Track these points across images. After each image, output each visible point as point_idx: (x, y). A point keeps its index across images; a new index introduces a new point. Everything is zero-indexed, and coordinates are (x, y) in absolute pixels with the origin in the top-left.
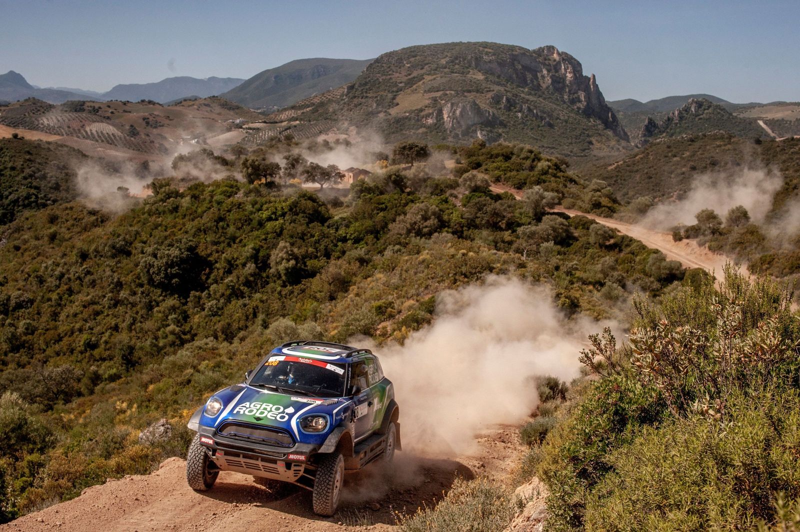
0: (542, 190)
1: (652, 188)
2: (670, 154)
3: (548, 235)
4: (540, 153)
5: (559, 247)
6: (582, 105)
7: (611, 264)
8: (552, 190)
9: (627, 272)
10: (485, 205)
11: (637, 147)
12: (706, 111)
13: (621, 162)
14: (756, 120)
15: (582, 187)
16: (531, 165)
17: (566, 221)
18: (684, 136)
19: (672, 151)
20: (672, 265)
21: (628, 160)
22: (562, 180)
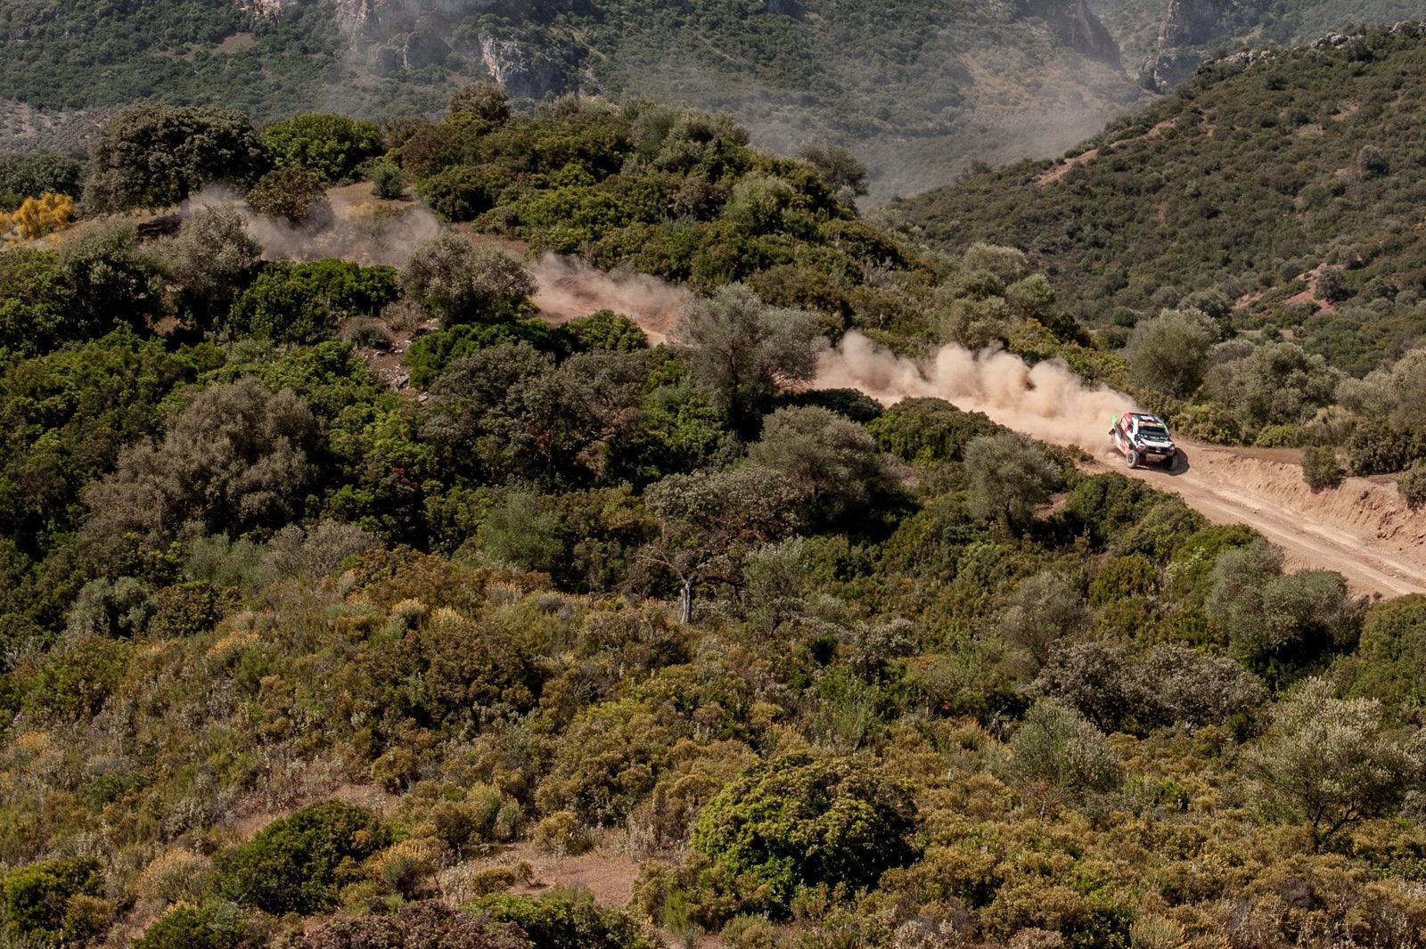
0: (756, 299)
1: (1219, 254)
2: (1283, 114)
4: (741, 139)
5: (841, 541)
7: (1061, 601)
8: (801, 299)
9: (1131, 630)
10: (513, 378)
11: (1151, 85)
13: (1092, 154)
15: (928, 276)
16: (708, 193)
17: (863, 428)
18: (1334, 39)
19: (1292, 99)
20: (1309, 590)
21: (1116, 144)
22: (840, 252)
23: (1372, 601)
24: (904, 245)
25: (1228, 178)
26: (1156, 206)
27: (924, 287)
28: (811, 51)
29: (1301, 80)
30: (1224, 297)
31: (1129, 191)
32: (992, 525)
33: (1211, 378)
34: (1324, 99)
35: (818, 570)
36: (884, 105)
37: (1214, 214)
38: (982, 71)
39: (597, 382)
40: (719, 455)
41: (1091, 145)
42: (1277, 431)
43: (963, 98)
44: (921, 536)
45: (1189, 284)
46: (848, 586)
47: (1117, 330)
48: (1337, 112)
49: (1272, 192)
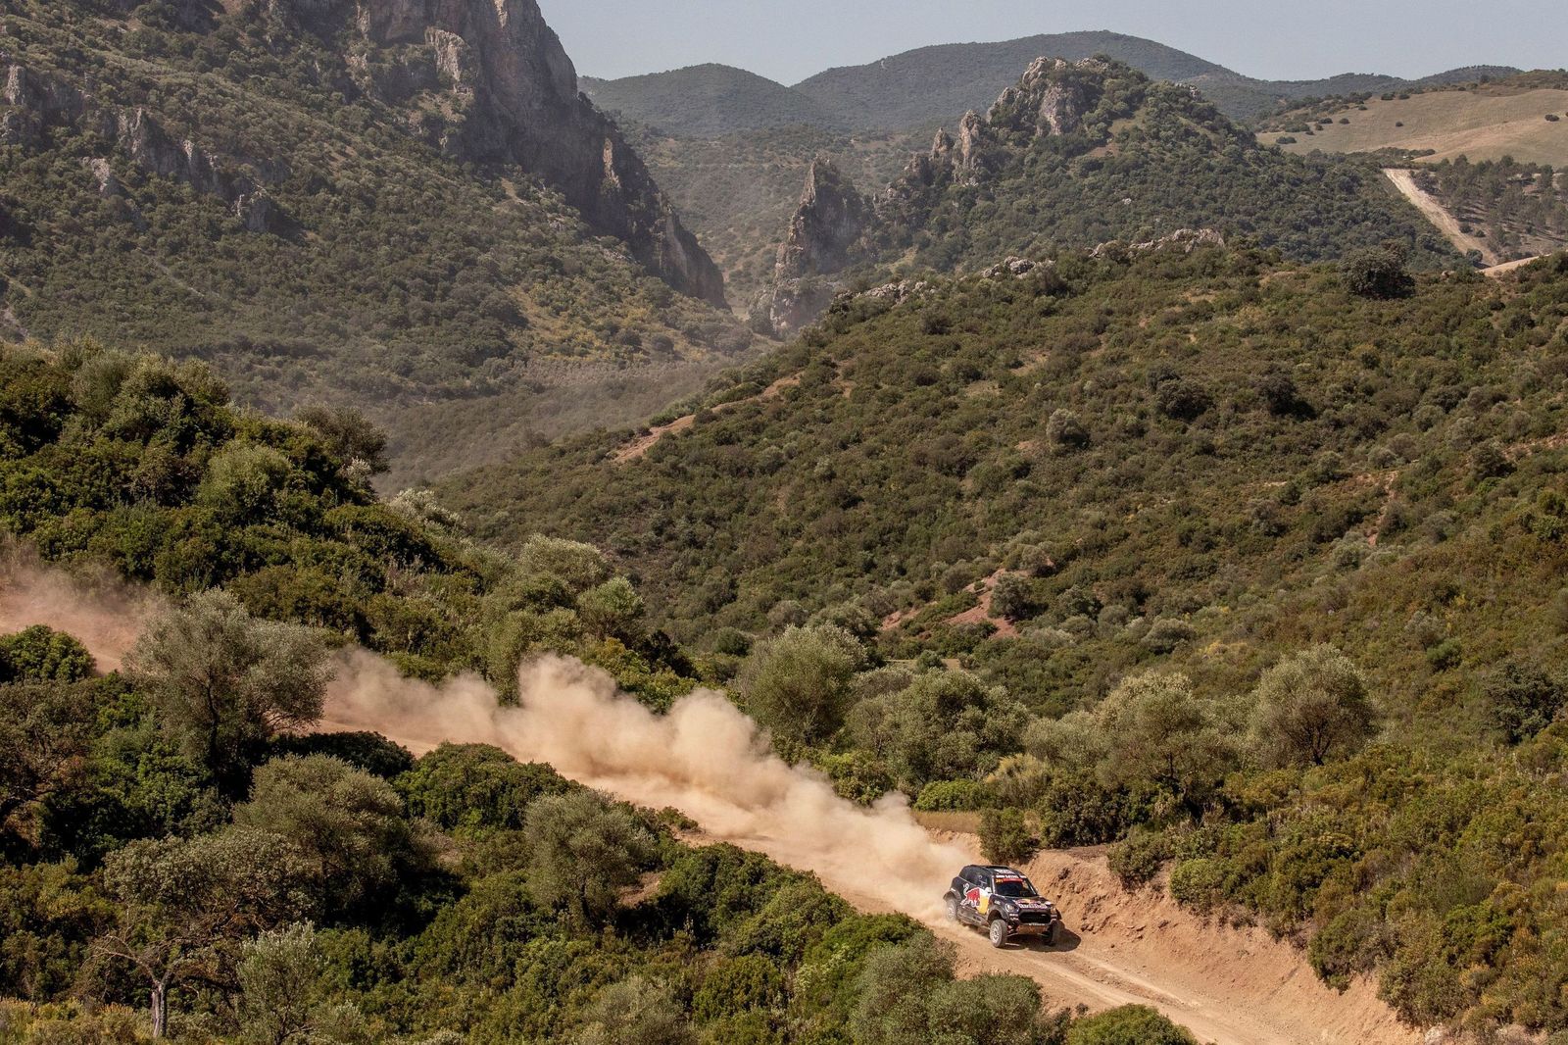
0: (242, 610)
1: (861, 556)
2: (946, 367)
3: (286, 883)
4: (219, 396)
5: (359, 936)
6: (450, 107)
7: (657, 1016)
8: (301, 610)
11: (766, 328)
12: (1118, 126)
13: (687, 422)
14: (1376, 165)
15: (471, 581)
16: (176, 469)
17: (385, 784)
18: (1014, 266)
19: (958, 347)
20: (989, 1000)
21: (719, 407)
22: (353, 547)
23: (1074, 1015)
24: (439, 538)
25: (871, 453)
26: (773, 492)
27: (467, 596)
28: (307, 283)
29: (971, 321)
30: (867, 614)
31: (737, 472)
32: (562, 916)
33: (855, 718)
34: (1002, 346)
35: (327, 975)
36: (405, 356)
37: (853, 502)
38: (537, 309)
39: (30, 721)
40: (193, 820)
41: (686, 409)
42: (944, 788)
43: (512, 346)
44: (466, 930)
45: (819, 596)
46: (367, 996)
47: (724, 660)
48: (1018, 364)
49: (931, 473)
